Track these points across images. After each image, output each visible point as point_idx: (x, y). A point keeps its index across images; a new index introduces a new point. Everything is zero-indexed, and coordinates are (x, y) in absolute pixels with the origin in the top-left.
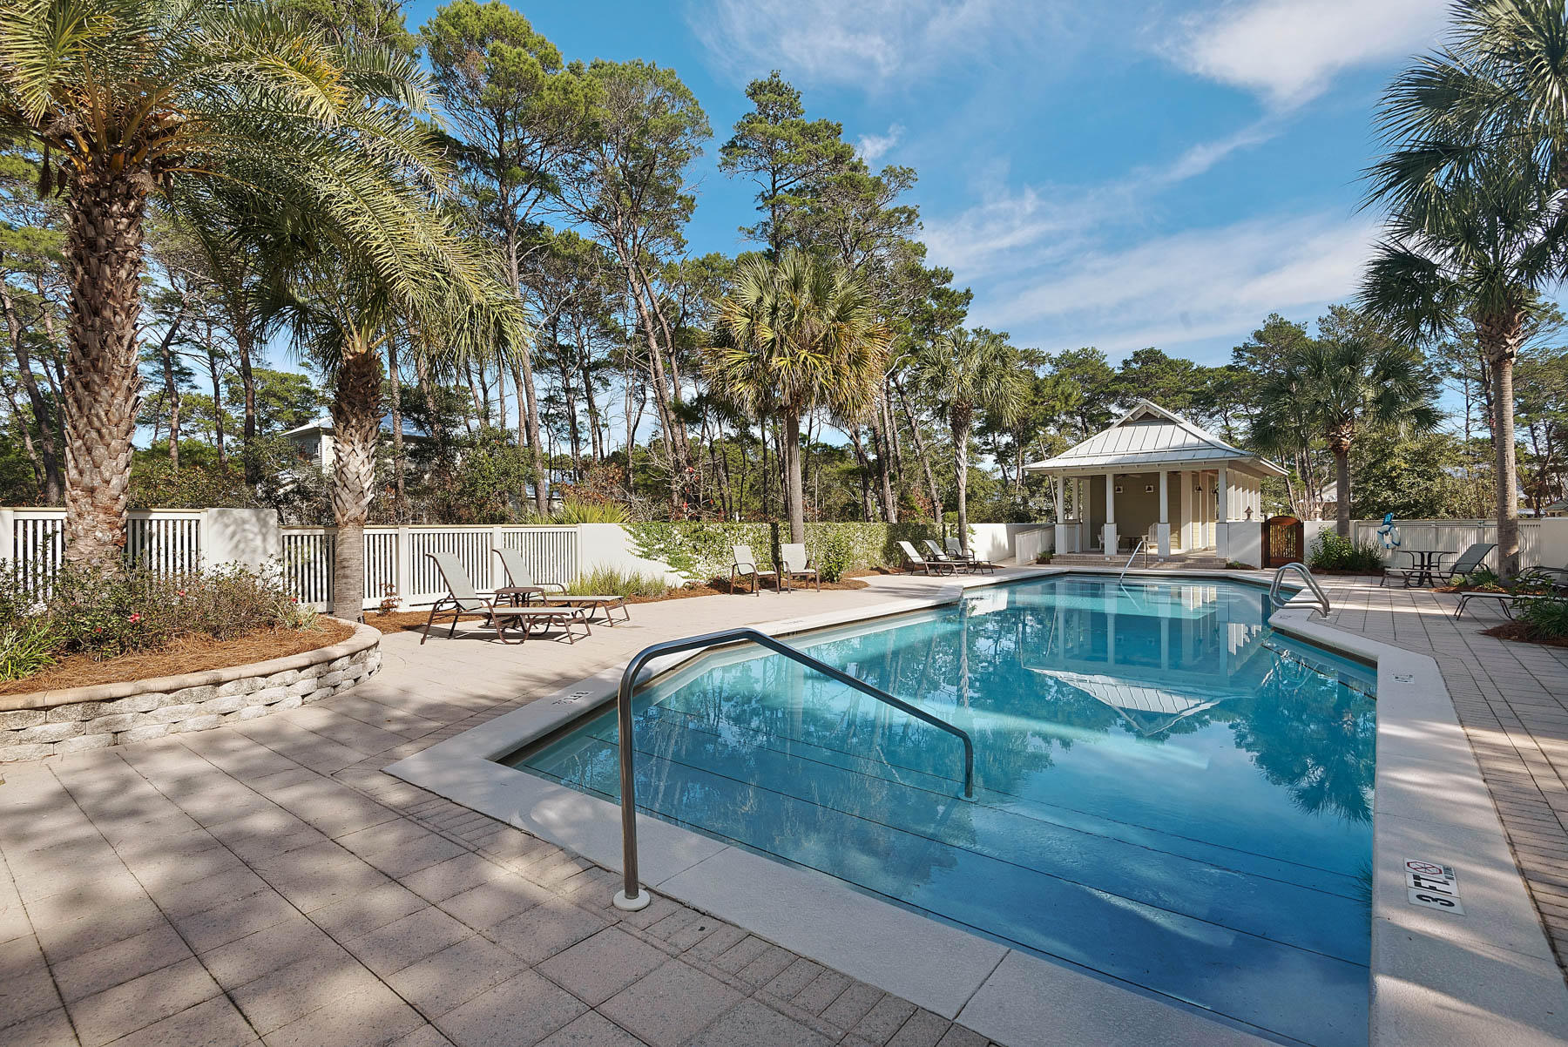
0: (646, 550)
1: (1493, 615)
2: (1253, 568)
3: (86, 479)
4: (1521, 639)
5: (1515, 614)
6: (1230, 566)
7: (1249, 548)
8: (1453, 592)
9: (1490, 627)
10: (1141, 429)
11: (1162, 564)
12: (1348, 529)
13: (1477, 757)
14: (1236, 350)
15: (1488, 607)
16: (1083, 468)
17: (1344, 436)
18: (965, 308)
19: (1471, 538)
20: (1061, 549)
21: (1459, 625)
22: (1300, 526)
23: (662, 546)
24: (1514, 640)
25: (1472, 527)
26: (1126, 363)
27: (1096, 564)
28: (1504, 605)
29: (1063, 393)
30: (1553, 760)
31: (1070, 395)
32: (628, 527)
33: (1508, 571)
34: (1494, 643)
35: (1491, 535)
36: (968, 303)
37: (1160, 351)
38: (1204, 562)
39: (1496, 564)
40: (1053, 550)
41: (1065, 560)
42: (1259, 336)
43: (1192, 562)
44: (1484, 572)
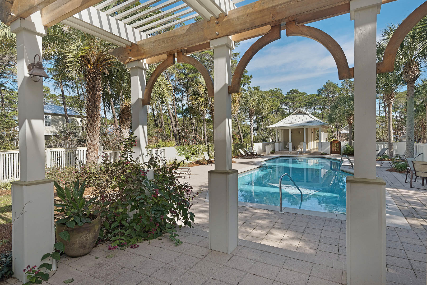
0: (180, 154)
1: (388, 166)
2: (328, 154)
3: (93, 143)
4: (394, 171)
5: (393, 166)
6: (322, 154)
7: (326, 149)
8: (379, 160)
9: (388, 169)
10: (298, 116)
11: (304, 154)
12: (352, 144)
13: (389, 192)
14: (318, 90)
15: (387, 165)
16: (283, 127)
17: (351, 120)
18: (250, 81)
19: (382, 147)
20: (277, 150)
21: (381, 169)
22: (340, 143)
23: (184, 152)
24: (393, 172)
25: (382, 144)
26: (288, 93)
27: (287, 154)
28: (390, 164)
29: (275, 104)
30: (400, 192)
31: (277, 105)
32: (176, 148)
33: (391, 155)
34: (389, 172)
35: (387, 146)
36: (251, 79)
37: (297, 90)
38: (315, 153)
39: (388, 153)
40: (274, 150)
41: (278, 153)
42: (325, 86)
43: (312, 153)
44: (385, 155)
